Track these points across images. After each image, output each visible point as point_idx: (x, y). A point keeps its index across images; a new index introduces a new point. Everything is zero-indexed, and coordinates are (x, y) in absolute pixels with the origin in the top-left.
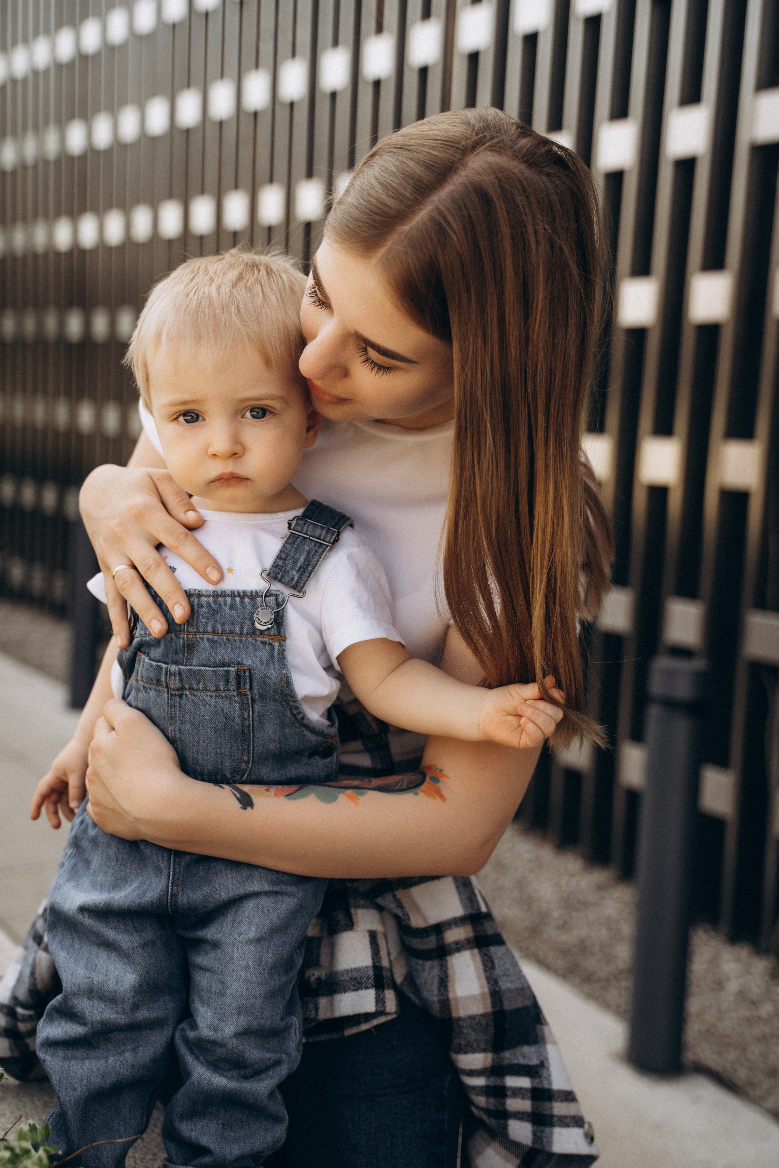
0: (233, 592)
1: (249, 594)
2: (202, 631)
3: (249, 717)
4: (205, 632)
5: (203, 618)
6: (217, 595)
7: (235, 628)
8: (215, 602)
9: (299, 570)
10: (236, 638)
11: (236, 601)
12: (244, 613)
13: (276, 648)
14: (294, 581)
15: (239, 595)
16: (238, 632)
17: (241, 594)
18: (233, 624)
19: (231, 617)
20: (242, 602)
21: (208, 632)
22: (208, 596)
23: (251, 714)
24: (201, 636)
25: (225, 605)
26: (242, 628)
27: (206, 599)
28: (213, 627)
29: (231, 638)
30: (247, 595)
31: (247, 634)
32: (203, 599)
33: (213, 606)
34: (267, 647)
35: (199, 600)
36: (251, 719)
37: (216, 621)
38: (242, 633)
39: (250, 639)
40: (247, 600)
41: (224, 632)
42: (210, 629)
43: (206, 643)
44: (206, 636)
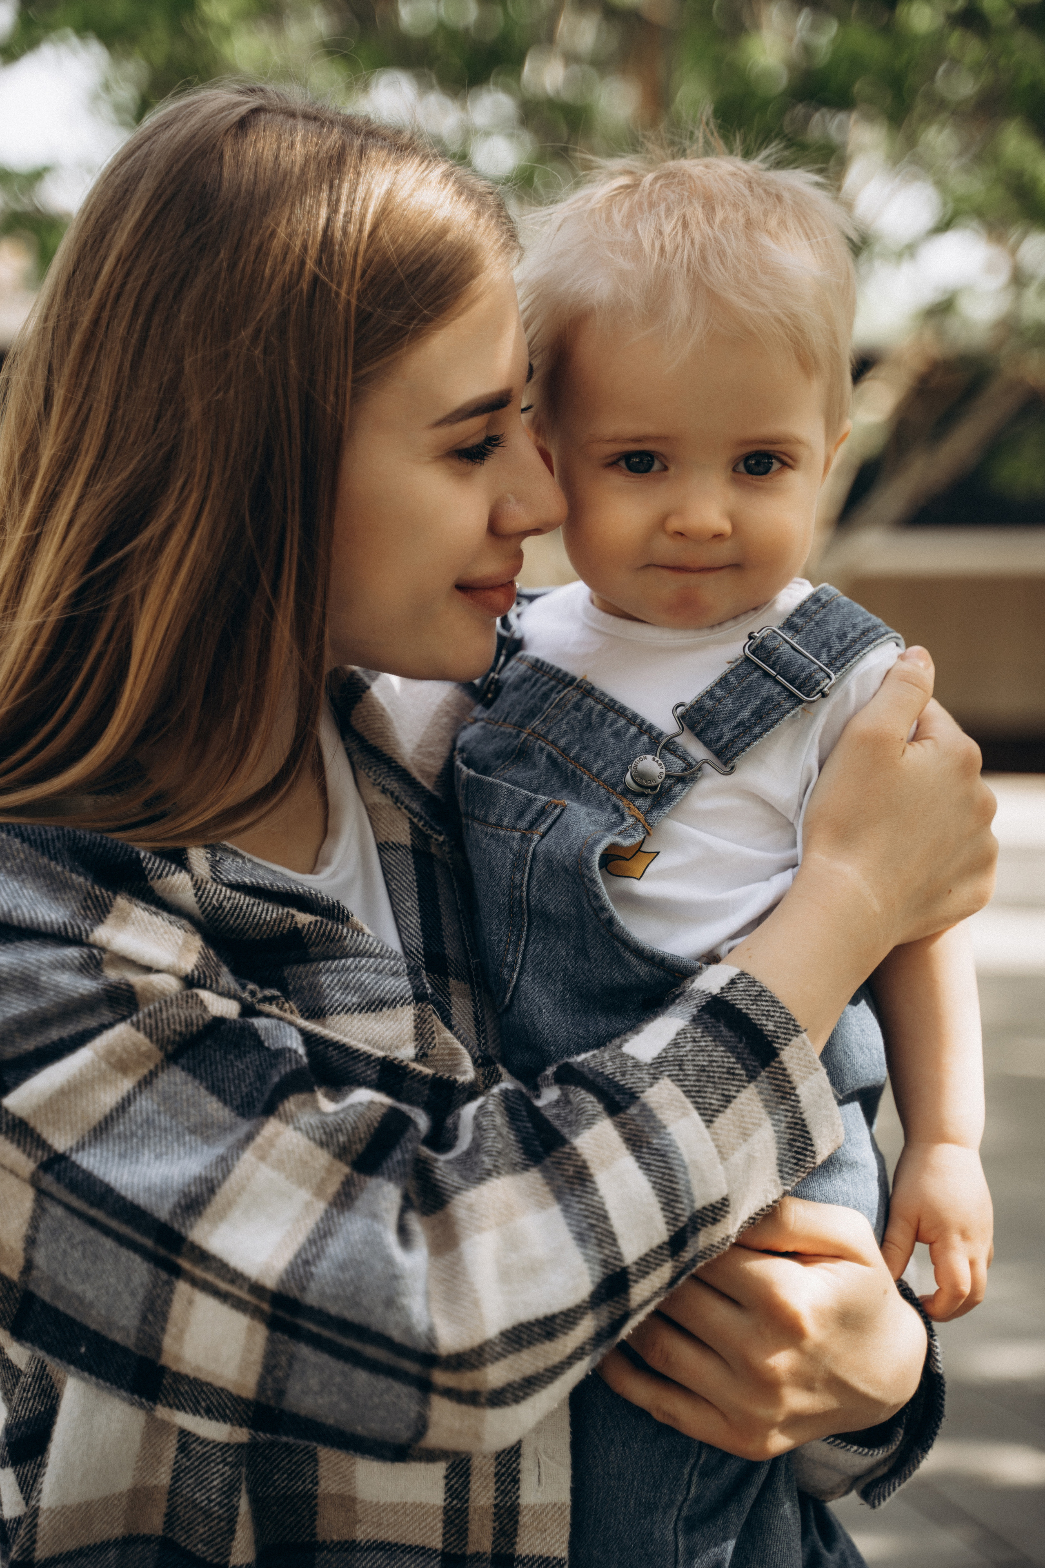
0: (635, 716)
1: (654, 734)
2: (550, 738)
3: (522, 884)
4: (553, 743)
5: (568, 723)
6: (612, 707)
7: (595, 761)
8: (602, 715)
9: (735, 727)
10: (585, 777)
11: (628, 729)
12: (625, 751)
13: (625, 824)
14: (720, 744)
15: (640, 726)
16: (595, 771)
17: (644, 727)
18: (597, 754)
19: (603, 743)
20: (636, 737)
21: (556, 745)
22: (598, 701)
23: (526, 879)
24: (543, 744)
25: (611, 725)
26: (604, 768)
27: (593, 703)
28: (570, 744)
29: (579, 772)
30: (650, 734)
31: (604, 781)
32: (590, 701)
33: (594, 716)
34: (615, 816)
35: (582, 699)
36: (524, 889)
37: (581, 739)
38: (598, 775)
39: (602, 791)
40: (645, 738)
41: (576, 759)
42: (562, 743)
43: (544, 758)
44: (549, 748)
